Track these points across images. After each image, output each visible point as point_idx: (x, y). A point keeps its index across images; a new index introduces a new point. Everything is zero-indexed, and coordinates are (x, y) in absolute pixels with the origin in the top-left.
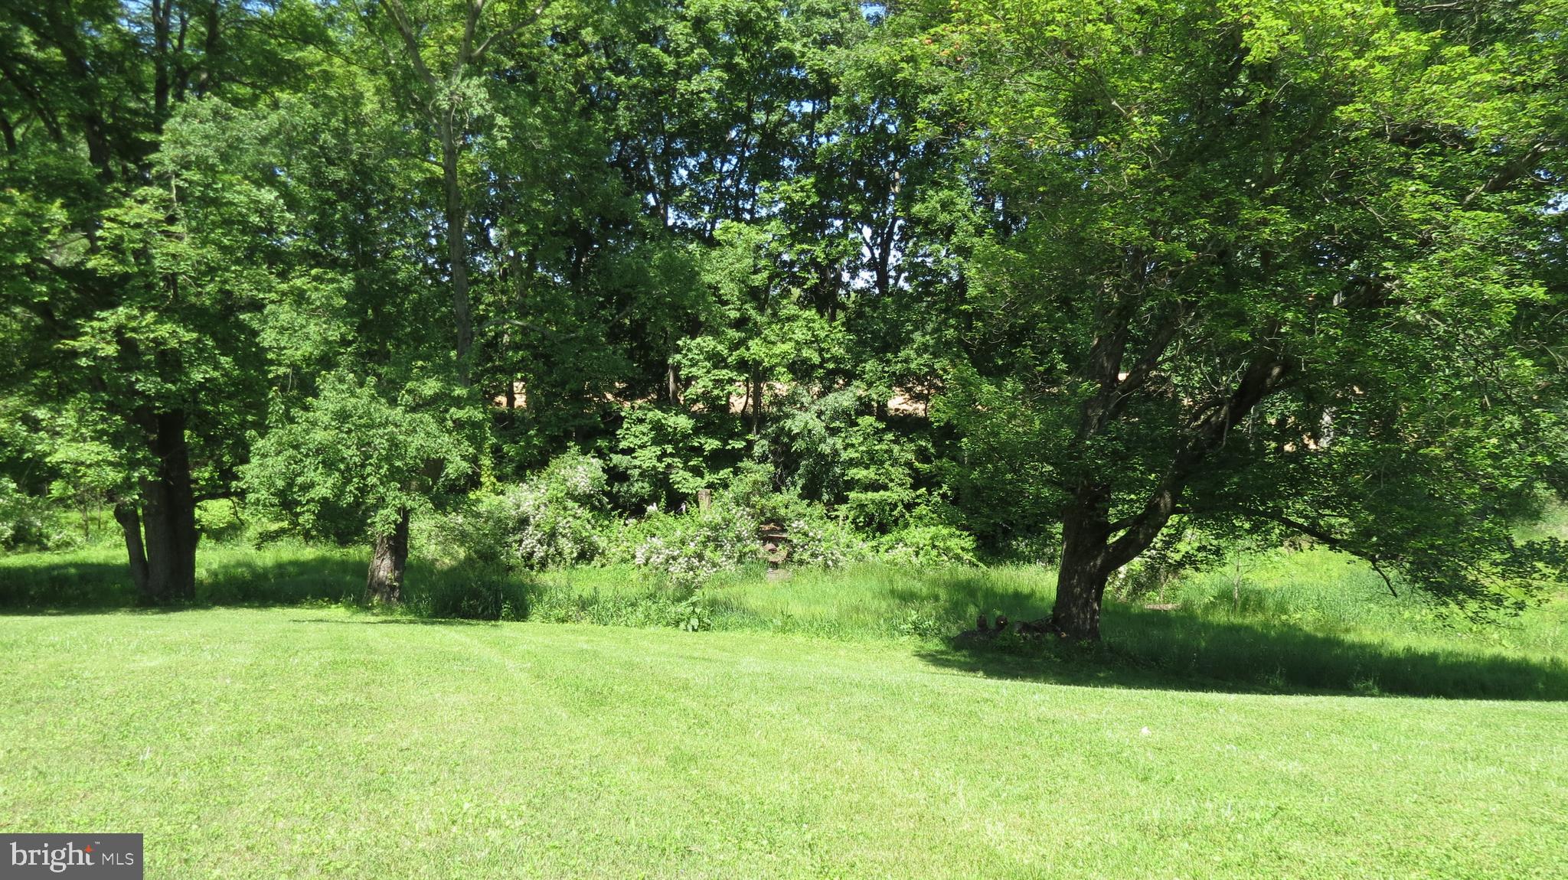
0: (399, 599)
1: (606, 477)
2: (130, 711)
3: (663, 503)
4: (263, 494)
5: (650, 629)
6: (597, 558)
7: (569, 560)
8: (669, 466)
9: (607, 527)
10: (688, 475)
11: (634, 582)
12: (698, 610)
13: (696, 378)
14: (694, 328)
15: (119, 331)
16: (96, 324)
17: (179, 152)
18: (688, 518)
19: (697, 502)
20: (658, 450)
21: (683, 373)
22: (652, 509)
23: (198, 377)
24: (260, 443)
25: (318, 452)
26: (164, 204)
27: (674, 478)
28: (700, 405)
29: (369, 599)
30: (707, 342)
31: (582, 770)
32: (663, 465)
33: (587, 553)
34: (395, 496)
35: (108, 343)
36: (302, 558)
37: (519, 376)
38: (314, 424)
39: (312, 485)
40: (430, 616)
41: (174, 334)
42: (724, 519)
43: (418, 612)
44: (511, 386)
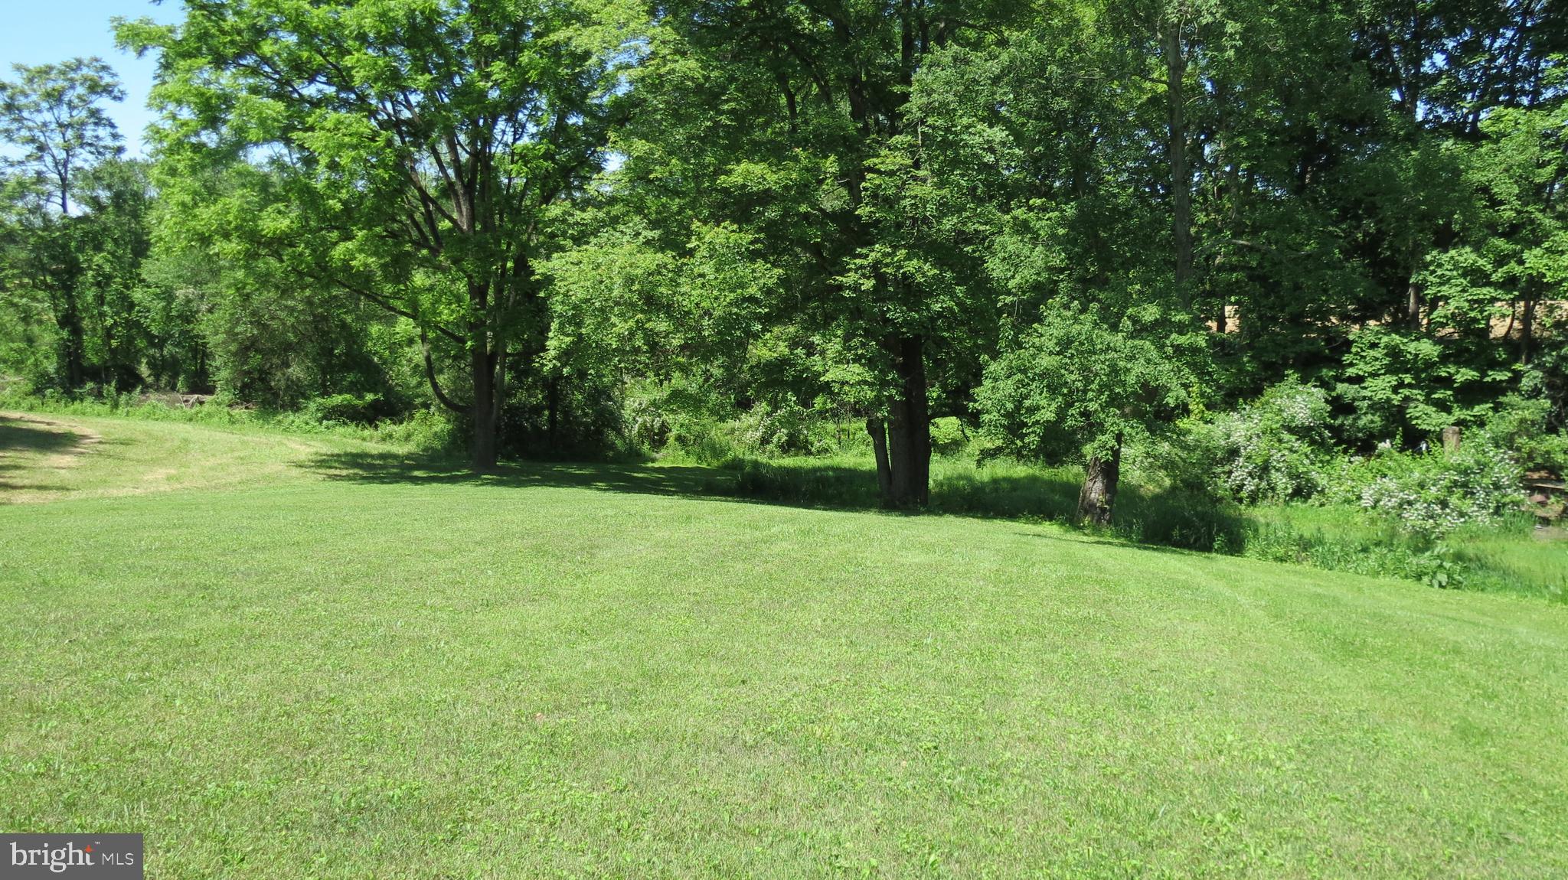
0: (1109, 522)
1: (1329, 408)
2: (908, 600)
3: (1398, 439)
4: (994, 416)
5: (1384, 580)
6: (1315, 495)
7: (1282, 496)
8: (1407, 399)
9: (1328, 462)
10: (1431, 409)
11: (1361, 526)
12: (1447, 565)
13: (1446, 299)
14: (1445, 239)
15: (876, 266)
16: (858, 261)
17: (925, 100)
18: (1429, 459)
19: (1441, 441)
20: (1393, 380)
21: (1430, 292)
22: (1384, 446)
23: (937, 307)
24: (993, 366)
25: (1042, 376)
26: (911, 150)
27: (1411, 412)
28: (1449, 330)
29: (1080, 520)
30: (1467, 256)
31: (1349, 722)
32: (1399, 397)
33: (1303, 491)
34: (1113, 421)
35: (868, 278)
36: (1015, 476)
37: (1233, 299)
38: (1040, 349)
39: (1037, 408)
40: (1140, 541)
41: (919, 269)
42: (1478, 463)
43: (1128, 537)
44: (1222, 309)
